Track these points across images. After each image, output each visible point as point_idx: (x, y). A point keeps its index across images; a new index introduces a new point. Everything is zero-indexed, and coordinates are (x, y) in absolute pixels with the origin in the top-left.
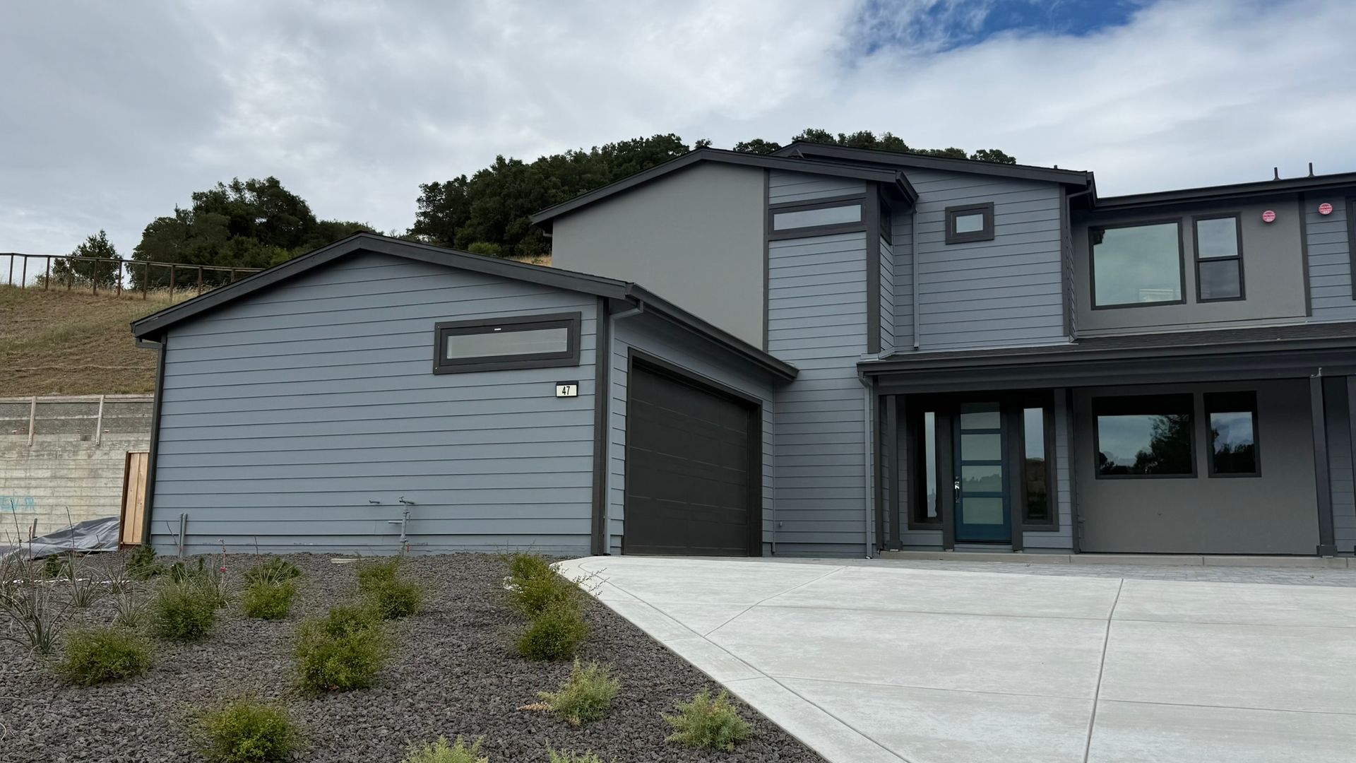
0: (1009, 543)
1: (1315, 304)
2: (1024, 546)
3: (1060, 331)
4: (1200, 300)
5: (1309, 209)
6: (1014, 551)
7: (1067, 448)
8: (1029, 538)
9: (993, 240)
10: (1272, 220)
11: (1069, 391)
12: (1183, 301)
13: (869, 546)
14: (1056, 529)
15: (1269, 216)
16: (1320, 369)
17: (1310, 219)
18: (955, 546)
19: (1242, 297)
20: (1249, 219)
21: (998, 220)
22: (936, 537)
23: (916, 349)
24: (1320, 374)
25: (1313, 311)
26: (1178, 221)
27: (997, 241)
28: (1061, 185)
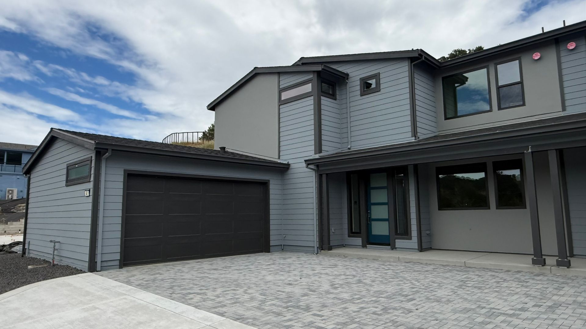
0: (389, 245)
1: (567, 103)
2: (396, 247)
3: (410, 134)
4: (500, 108)
5: (562, 48)
6: (392, 249)
7: (414, 195)
8: (399, 243)
9: (380, 91)
10: (538, 58)
11: (416, 166)
12: (491, 110)
13: (316, 248)
14: (410, 239)
15: (537, 56)
16: (530, 147)
17: (563, 54)
18: (367, 246)
19: (524, 104)
20: (526, 60)
21: (382, 81)
22: (359, 241)
23: (349, 149)
24: (530, 150)
25: (567, 107)
26: (487, 67)
27: (382, 91)
28: (409, 58)
